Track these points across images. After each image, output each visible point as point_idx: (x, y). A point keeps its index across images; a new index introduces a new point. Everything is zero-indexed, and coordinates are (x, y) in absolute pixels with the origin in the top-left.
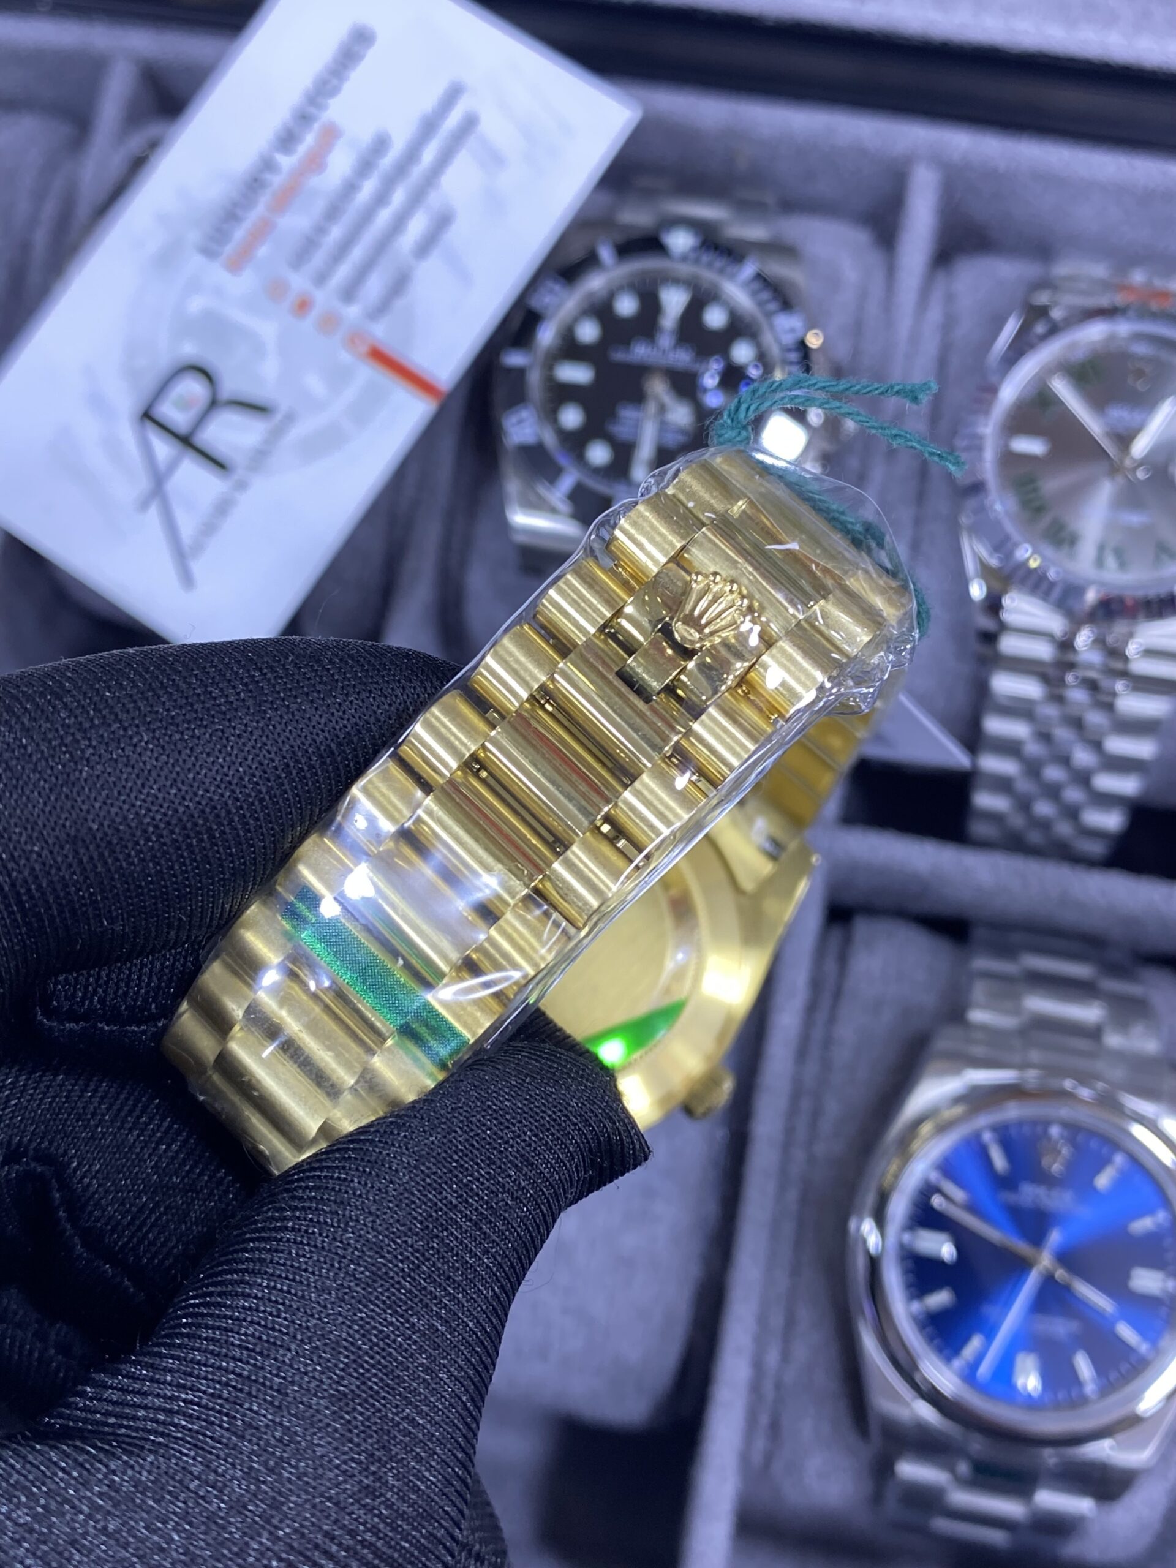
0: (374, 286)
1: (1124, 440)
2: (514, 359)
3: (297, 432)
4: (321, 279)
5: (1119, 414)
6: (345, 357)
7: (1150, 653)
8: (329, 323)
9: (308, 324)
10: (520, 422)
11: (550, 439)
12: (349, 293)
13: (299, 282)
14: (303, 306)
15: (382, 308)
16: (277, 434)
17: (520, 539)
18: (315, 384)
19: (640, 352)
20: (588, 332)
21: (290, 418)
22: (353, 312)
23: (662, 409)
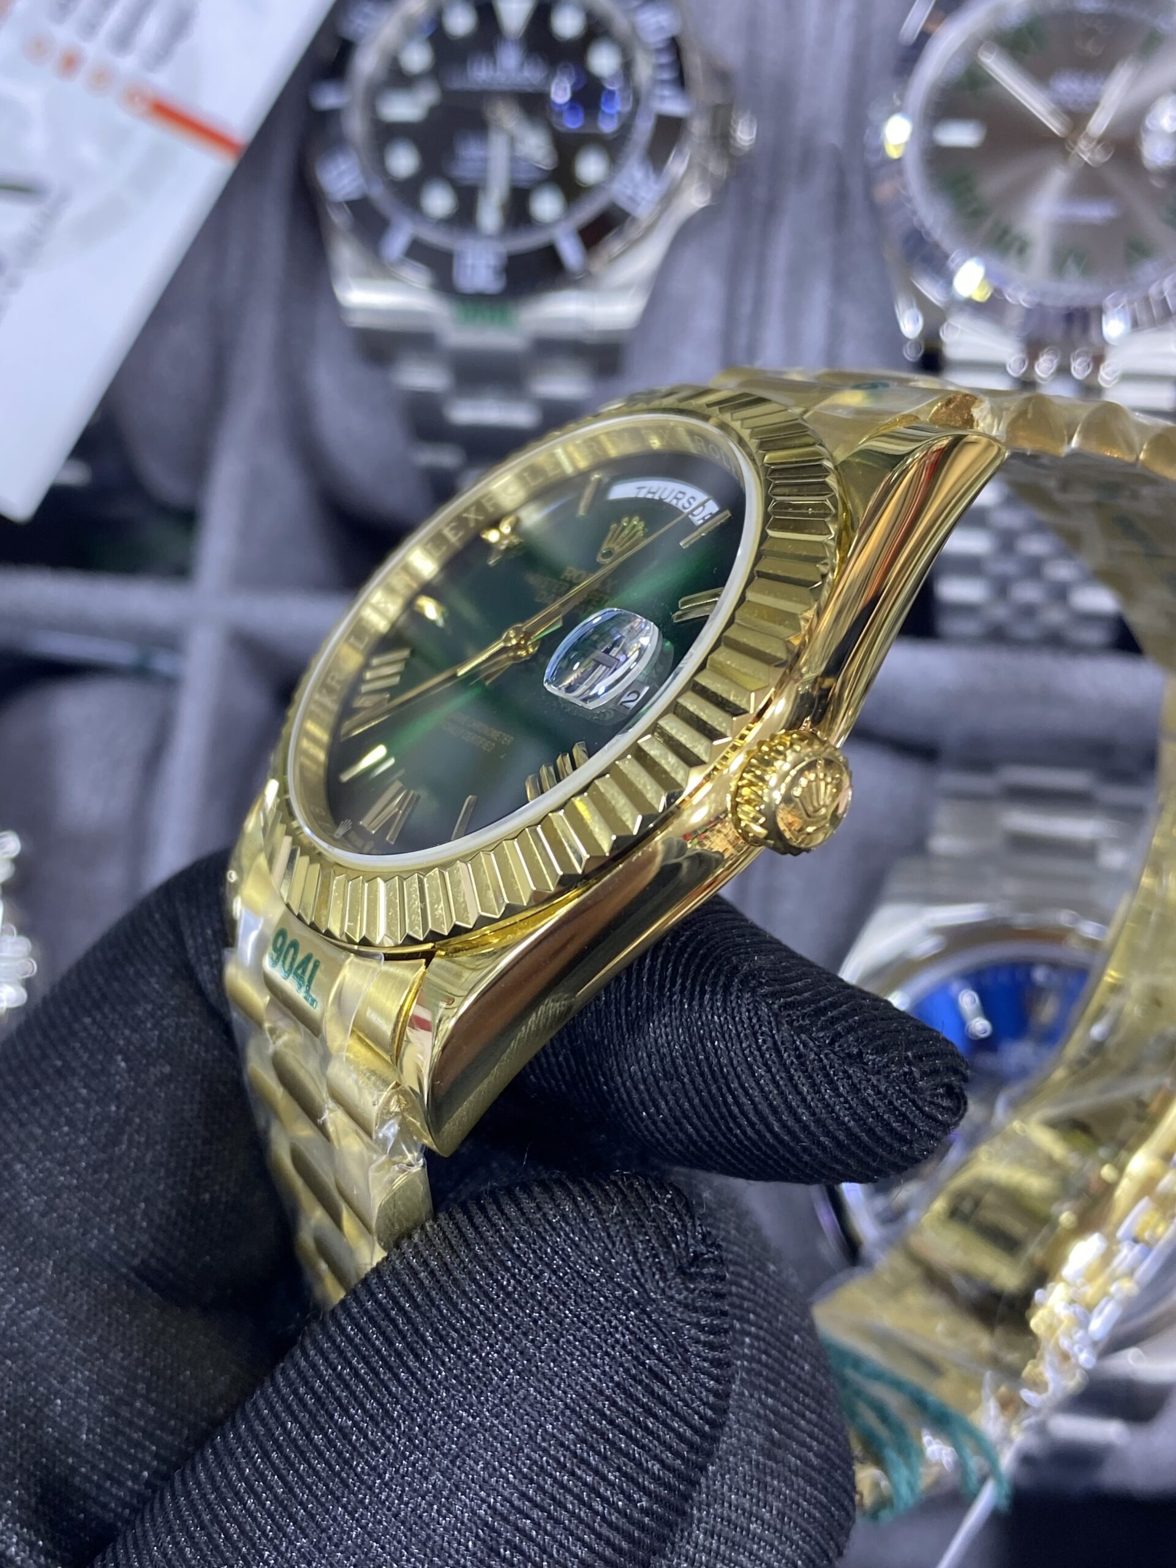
0: (151, 29)
1: (1077, 118)
2: (329, 98)
3: (71, 213)
4: (90, 28)
5: (1069, 86)
6: (124, 117)
7: (1130, 377)
8: (102, 78)
9: (77, 84)
10: (341, 175)
11: (378, 192)
12: (123, 40)
13: (64, 34)
14: (70, 63)
15: (162, 53)
16: (49, 218)
17: (359, 321)
18: (89, 152)
19: (481, 74)
20: (417, 58)
21: (64, 198)
22: (128, 64)
23: (512, 142)
